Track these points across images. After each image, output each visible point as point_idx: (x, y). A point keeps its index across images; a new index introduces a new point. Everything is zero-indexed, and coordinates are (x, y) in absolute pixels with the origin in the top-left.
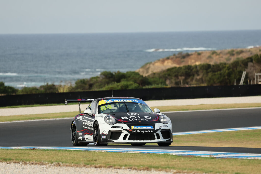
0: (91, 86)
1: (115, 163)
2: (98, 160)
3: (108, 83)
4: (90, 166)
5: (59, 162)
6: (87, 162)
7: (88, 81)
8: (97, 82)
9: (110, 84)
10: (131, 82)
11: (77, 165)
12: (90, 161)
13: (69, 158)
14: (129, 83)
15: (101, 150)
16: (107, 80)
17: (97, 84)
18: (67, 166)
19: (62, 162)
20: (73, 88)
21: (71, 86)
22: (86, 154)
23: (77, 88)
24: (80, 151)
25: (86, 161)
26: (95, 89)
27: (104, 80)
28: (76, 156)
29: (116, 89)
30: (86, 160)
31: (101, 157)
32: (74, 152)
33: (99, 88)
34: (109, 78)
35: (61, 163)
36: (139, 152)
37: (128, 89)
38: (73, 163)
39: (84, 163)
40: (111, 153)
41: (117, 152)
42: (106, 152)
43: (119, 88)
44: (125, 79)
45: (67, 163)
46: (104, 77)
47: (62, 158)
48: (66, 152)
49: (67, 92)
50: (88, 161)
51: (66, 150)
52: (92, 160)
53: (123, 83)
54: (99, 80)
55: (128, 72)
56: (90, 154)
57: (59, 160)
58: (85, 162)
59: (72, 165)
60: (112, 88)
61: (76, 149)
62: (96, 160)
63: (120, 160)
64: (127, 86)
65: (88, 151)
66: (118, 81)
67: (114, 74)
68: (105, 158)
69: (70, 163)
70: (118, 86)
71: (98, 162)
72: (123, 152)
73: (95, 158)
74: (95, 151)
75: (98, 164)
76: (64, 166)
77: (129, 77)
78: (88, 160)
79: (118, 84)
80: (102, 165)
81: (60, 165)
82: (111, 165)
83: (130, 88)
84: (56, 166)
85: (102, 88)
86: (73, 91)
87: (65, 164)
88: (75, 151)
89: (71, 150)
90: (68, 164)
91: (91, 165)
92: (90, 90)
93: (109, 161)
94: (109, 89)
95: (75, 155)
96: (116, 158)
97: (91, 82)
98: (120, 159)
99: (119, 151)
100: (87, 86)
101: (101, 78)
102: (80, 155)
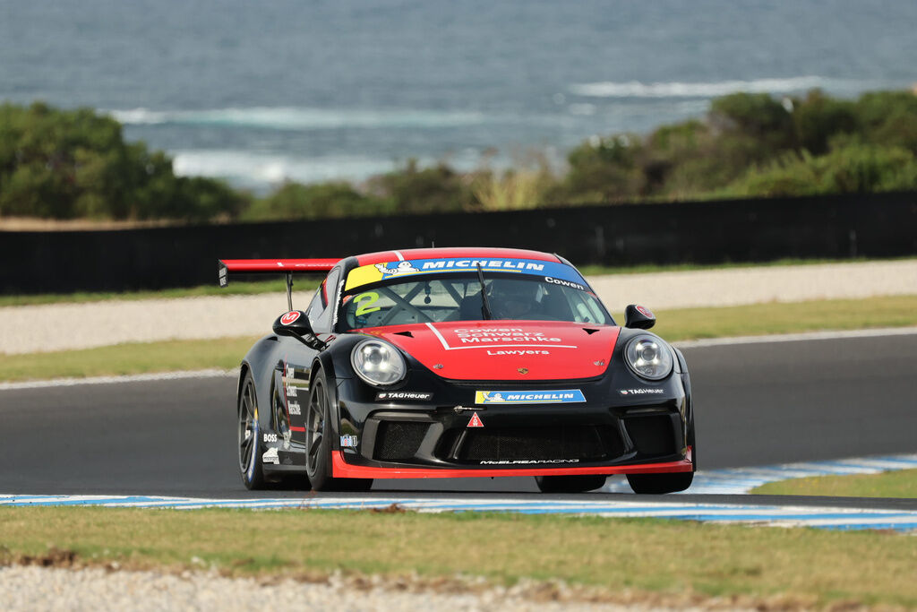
0: (657, 174)
1: (874, 590)
3: (757, 158)
4: (727, 601)
5: (552, 580)
6: (705, 581)
7: (638, 150)
8: (691, 154)
9: (775, 164)
10: (897, 153)
11: (653, 595)
12: (719, 575)
13: (599, 559)
14: (882, 156)
15: (775, 518)
16: (750, 143)
17: (691, 166)
18: (595, 600)
19: (570, 581)
20: (556, 190)
21: (545, 175)
22: (692, 537)
23: (580, 184)
24: (658, 522)
25: (701, 575)
26: (679, 191)
27: (731, 144)
28: (635, 547)
29: (810, 191)
30: (697, 569)
31: (783, 556)
32: (624, 527)
33: (712, 188)
34: (763, 129)
35: (562, 586)
37: (877, 188)
38: (628, 583)
39: (695, 586)
40: (836, 536)
41: (868, 530)
42: (809, 528)
43: (826, 184)
44: (855, 137)
45: (594, 583)
46: (732, 124)
47: (562, 557)
48: (579, 526)
49: (532, 203)
50: (710, 575)
51: (578, 519)
52: (734, 571)
53: (847, 155)
54: (699, 139)
55: (869, 97)
56: (714, 538)
57: (546, 568)
58: (697, 580)
59: (627, 593)
60: (785, 182)
61: (632, 514)
62: (755, 572)
63: (897, 572)
64: (873, 174)
65: (699, 522)
66: (819, 147)
67: (788, 106)
68: (810, 562)
69: (614, 586)
70: (818, 173)
71: (768, 579)
72: (900, 528)
73: (748, 560)
74: (736, 521)
75: (772, 591)
76: (578, 598)
77: (877, 123)
78: (711, 568)
79: (822, 161)
80: (800, 597)
81: (555, 597)
82: (853, 599)
83: (889, 184)
84: (537, 601)
85: (723, 185)
86: (558, 202)
87: (583, 590)
88: (629, 520)
89: (606, 515)
90: (603, 591)
91: (734, 598)
92: (658, 198)
93: (835, 574)
94: (766, 193)
95: (629, 541)
96: (871, 564)
97: (660, 156)
98: (893, 565)
99: (880, 525)
100: (636, 177)
101: (715, 133)
102: (658, 543)
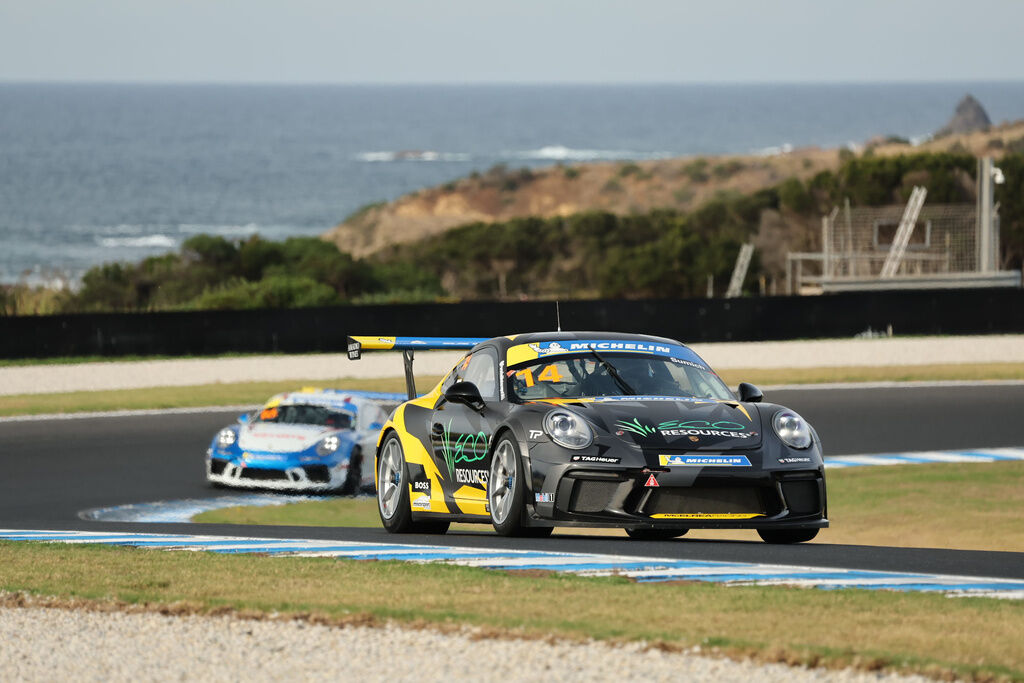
0: (145, 291)
1: (243, 598)
2: (176, 582)
3: (214, 282)
4: (142, 607)
5: (20, 591)
6: (129, 591)
7: (132, 273)
8: (168, 276)
9: (222, 287)
10: (306, 281)
11: (90, 601)
12: (141, 587)
13: (57, 575)
14: (297, 282)
15: (188, 544)
16: (211, 270)
17: (170, 285)
18: (49, 606)
19: (32, 592)
20: (74, 299)
21: (66, 290)
22: (129, 557)
23: (89, 296)
24: (104, 548)
25: (127, 587)
26: (162, 304)
27: (197, 271)
28: (85, 567)
29: (246, 306)
30: (125, 583)
31: (186, 573)
32: (79, 552)
33: (179, 302)
34: (219, 261)
35: (26, 595)
36: (336, 554)
37: (292, 306)
38: (73, 593)
39: (120, 595)
40: (226, 558)
41: (249, 554)
42: (208, 552)
43: (257, 302)
44: (282, 268)
45: (49, 593)
46: (197, 256)
47: (31, 573)
48: (47, 551)
49: (51, 311)
50: (134, 587)
51: (48, 545)
52: (151, 584)
53: (274, 281)
54: (174, 267)
55: (291, 241)
56: (141, 560)
57: (18, 581)
58: (123, 591)
59: (72, 601)
60: (229, 300)
61: (87, 541)
62: (165, 585)
63: (263, 584)
64: (288, 295)
65: (133, 547)
66: (254, 274)
67: (237, 246)
68: (204, 577)
69: (63, 596)
70: (252, 294)
71: (173, 590)
72: (272, 552)
73: (161, 577)
74: (160, 547)
75: (173, 600)
76: (37, 605)
77: (298, 258)
78: (135, 582)
79: (254, 286)
80: (191, 604)
81: (21, 604)
82: (228, 605)
83: (300, 302)
84: (7, 606)
85: (187, 299)
86: (75, 309)
87: (41, 599)
88: (84, 546)
89: (68, 542)
90: (55, 599)
91: (146, 605)
92: (142, 310)
93: (220, 587)
94: (215, 306)
95: (81, 562)
96: (245, 579)
97: (147, 278)
98: (261, 579)
99: (259, 549)
100: (130, 292)
101: (185, 264)
102: (101, 563)
